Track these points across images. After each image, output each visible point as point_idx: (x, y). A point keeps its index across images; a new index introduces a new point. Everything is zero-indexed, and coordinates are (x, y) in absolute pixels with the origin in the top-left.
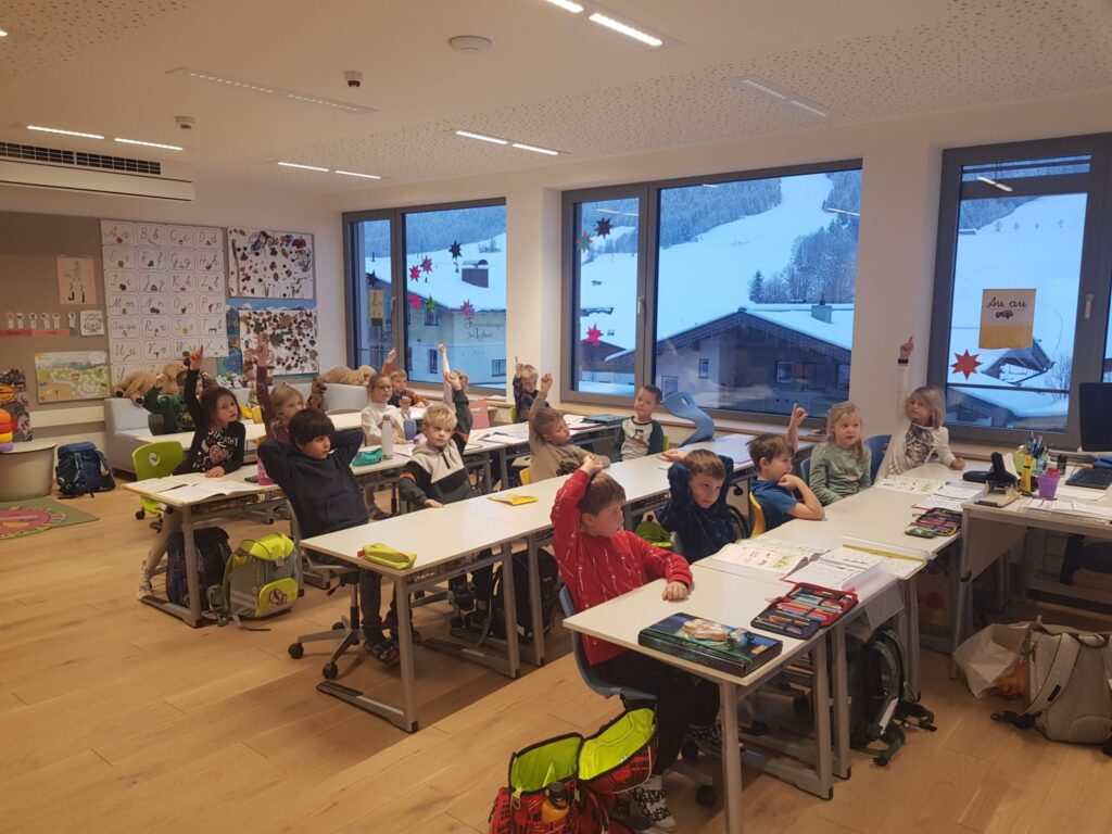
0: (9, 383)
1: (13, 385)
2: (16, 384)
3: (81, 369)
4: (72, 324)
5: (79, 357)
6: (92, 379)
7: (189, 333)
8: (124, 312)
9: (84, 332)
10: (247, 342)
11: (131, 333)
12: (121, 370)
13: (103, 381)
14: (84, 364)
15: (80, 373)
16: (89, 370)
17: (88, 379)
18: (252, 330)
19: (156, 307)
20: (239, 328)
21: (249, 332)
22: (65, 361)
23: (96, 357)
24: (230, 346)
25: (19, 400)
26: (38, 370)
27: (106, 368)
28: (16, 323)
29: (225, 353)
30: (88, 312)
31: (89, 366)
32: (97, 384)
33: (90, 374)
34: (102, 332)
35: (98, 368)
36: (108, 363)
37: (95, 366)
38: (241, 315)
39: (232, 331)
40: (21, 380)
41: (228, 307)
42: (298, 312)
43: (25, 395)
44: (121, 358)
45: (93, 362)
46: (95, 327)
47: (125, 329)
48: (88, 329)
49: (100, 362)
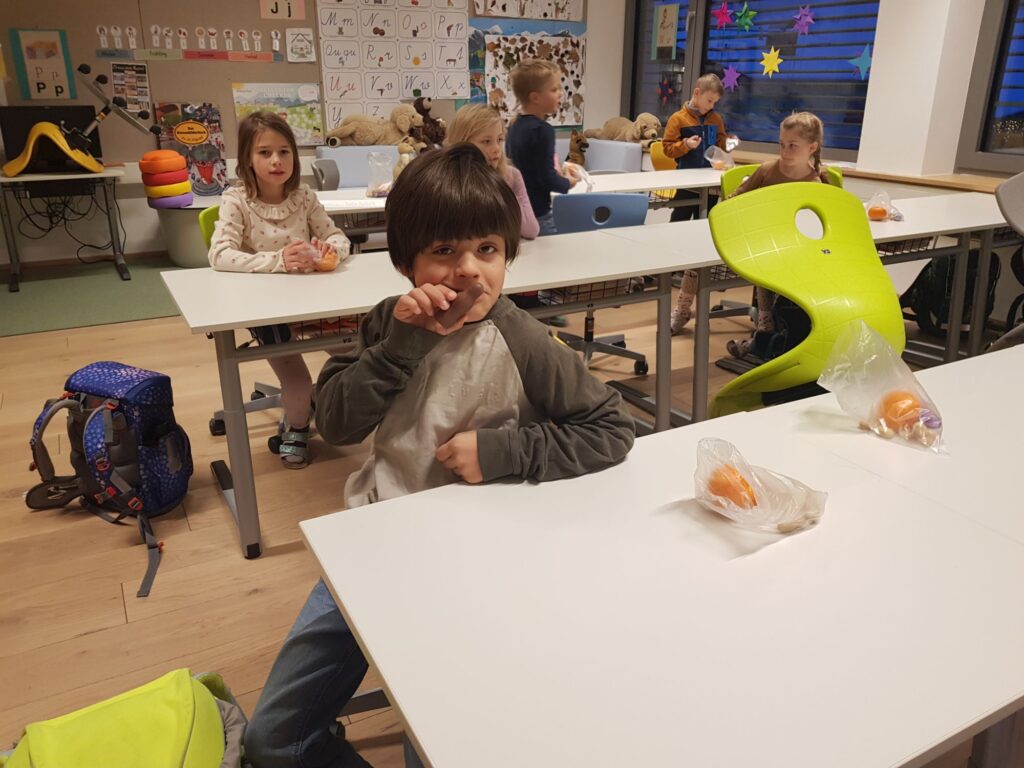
0: (201, 121)
1: (206, 124)
2: (210, 122)
3: (289, 107)
4: (276, 46)
5: (287, 91)
6: (302, 120)
7: (420, 65)
8: (341, 31)
9: (291, 57)
10: (493, 79)
11: (350, 61)
12: (337, 110)
13: (315, 124)
14: (292, 101)
15: (288, 111)
16: (298, 109)
17: (298, 120)
18: (500, 63)
19: (380, 28)
20: (484, 59)
21: (496, 66)
22: (270, 96)
23: (307, 92)
24: (473, 85)
25: (214, 143)
26: (237, 105)
27: (319, 106)
28: (208, 43)
29: (465, 93)
30: (296, 30)
31: (298, 103)
32: (308, 127)
33: (299, 114)
34: (312, 58)
35: (309, 106)
36: (321, 100)
37: (305, 104)
38: (487, 42)
39: (476, 63)
40: (215, 118)
41: (472, 30)
42: (562, 39)
43: (219, 137)
44: (337, 94)
45: (304, 98)
46: (305, 51)
47: (342, 55)
48: (296, 53)
49: (311, 99)
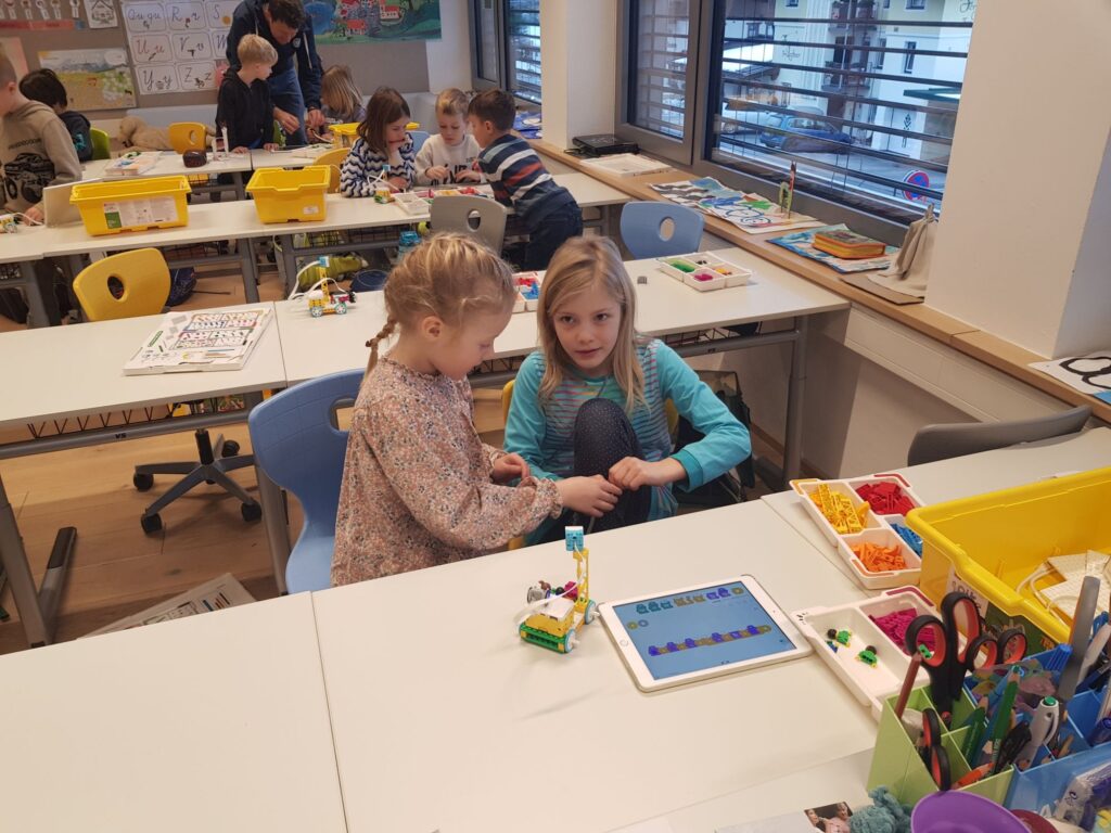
3: (98, 72)
4: (75, 13)
5: (94, 56)
6: (112, 85)
9: (93, 24)
11: (155, 25)
13: (126, 87)
14: (100, 66)
15: (98, 76)
16: (107, 73)
17: (109, 84)
22: (79, 61)
23: (114, 57)
27: (128, 70)
28: (6, 13)
31: (106, 68)
32: (119, 90)
33: (109, 78)
34: (114, 23)
35: (118, 70)
36: (130, 64)
37: (114, 68)
44: (145, 57)
45: (112, 62)
46: (107, 17)
47: (146, 19)
48: (98, 19)
49: (120, 63)
